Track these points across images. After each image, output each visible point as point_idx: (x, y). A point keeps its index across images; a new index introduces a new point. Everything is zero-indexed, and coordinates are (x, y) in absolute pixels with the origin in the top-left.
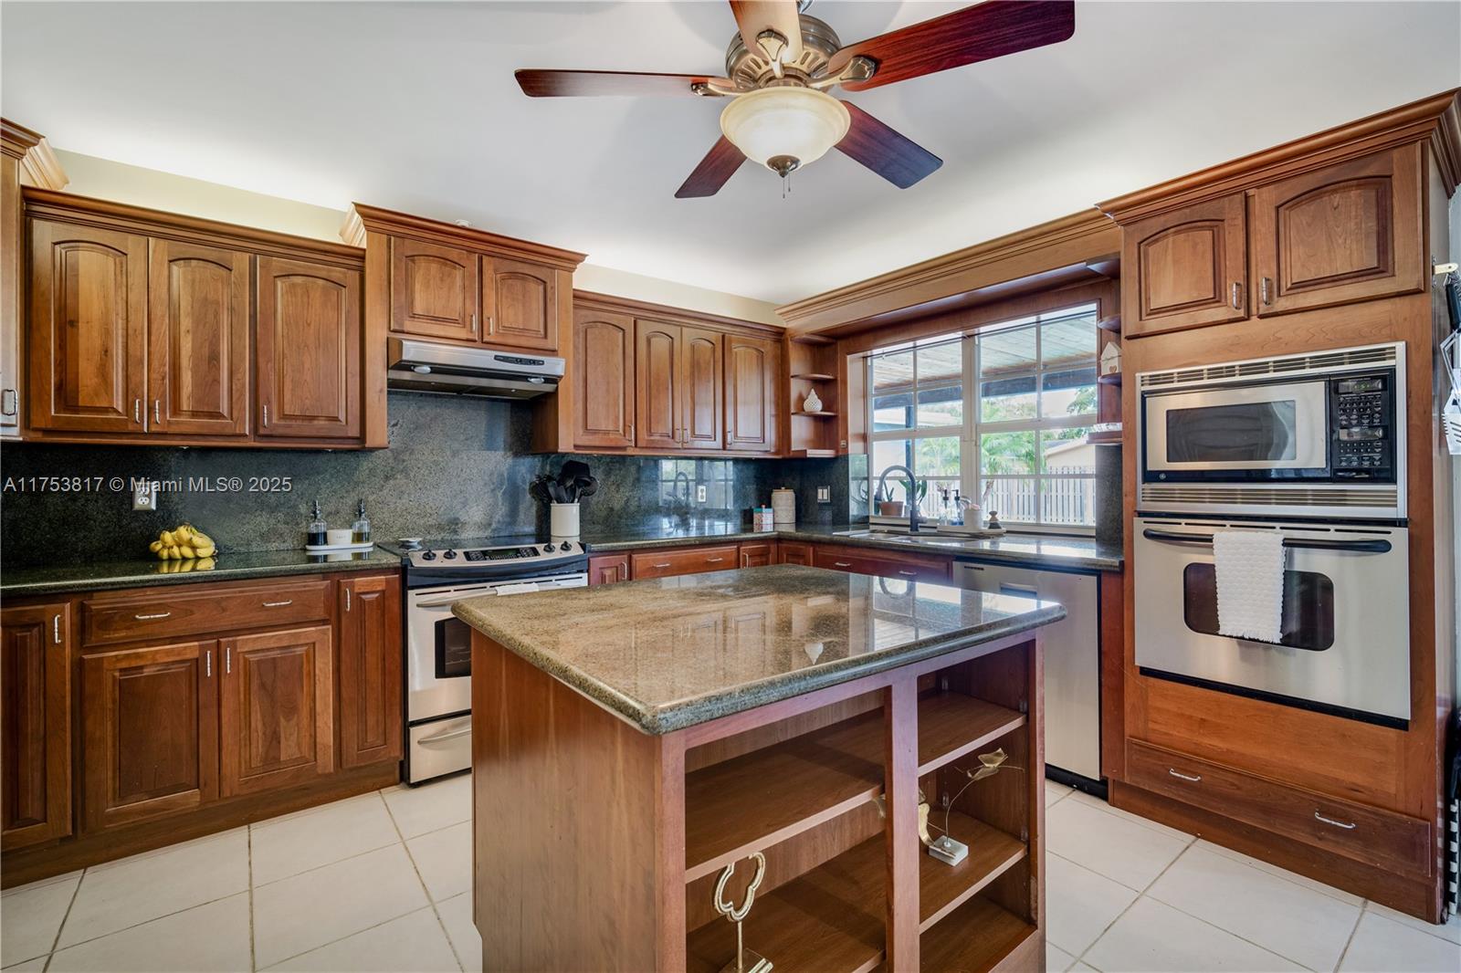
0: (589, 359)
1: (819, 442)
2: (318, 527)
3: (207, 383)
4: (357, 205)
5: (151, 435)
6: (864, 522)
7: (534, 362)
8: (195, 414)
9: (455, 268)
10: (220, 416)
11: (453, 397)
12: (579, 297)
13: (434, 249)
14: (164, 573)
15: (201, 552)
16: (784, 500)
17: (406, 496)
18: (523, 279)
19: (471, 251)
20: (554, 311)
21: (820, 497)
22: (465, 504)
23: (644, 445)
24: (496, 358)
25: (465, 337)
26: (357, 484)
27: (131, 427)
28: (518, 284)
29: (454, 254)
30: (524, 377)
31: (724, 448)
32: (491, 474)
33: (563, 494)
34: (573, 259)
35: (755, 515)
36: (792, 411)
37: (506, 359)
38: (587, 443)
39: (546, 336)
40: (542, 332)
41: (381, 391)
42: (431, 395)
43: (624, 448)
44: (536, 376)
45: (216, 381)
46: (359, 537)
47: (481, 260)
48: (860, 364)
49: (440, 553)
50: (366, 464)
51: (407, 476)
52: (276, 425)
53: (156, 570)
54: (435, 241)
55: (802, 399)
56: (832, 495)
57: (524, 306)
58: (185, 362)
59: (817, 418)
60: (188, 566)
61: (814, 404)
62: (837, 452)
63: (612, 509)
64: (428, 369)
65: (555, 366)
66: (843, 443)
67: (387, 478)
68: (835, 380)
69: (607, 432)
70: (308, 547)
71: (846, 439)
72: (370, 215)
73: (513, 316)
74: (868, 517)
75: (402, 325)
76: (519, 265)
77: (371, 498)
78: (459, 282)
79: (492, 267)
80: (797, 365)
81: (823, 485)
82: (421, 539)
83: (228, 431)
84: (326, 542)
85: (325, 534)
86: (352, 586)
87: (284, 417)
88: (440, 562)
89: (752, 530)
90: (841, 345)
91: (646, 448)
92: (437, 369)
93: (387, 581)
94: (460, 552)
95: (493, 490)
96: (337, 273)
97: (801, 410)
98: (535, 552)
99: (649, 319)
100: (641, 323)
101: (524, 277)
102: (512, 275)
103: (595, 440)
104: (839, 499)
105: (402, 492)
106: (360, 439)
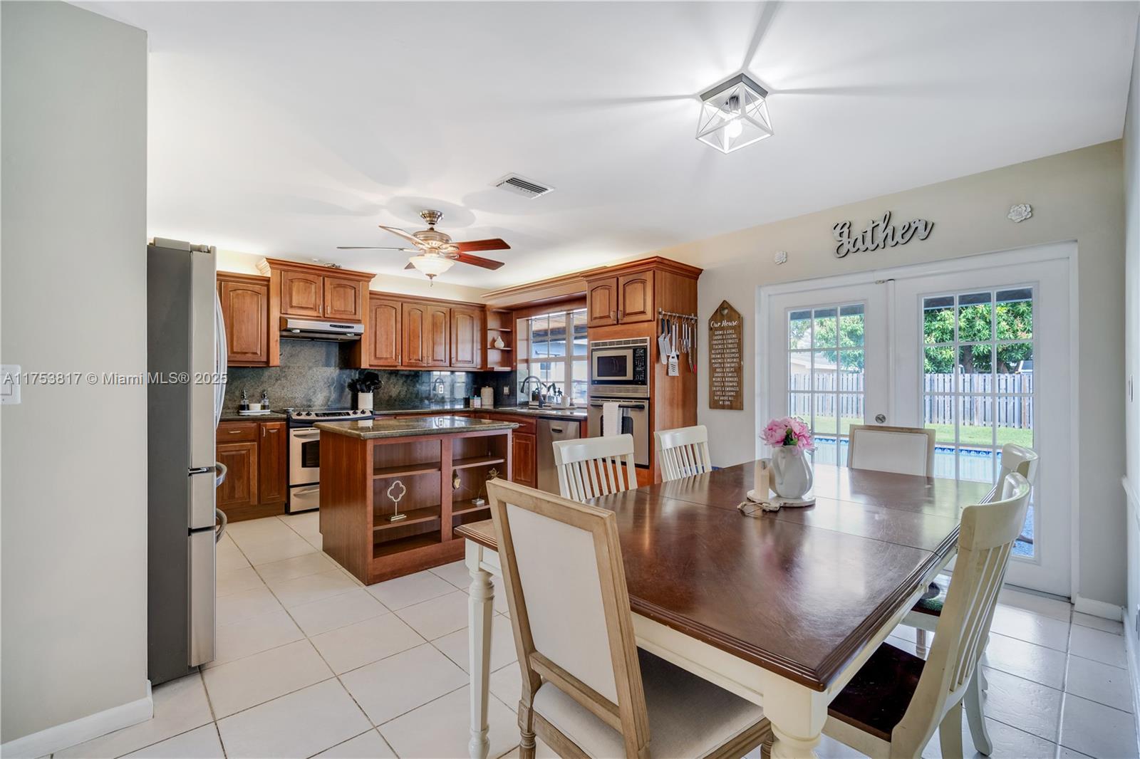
0: (377, 324)
1: (503, 364)
2: (246, 402)
4: (266, 258)
6: (526, 404)
7: (349, 327)
9: (311, 284)
12: (372, 293)
13: (302, 276)
16: (487, 392)
17: (286, 388)
19: (319, 276)
20: (360, 301)
21: (505, 392)
22: (314, 393)
23: (406, 365)
24: (331, 326)
25: (316, 315)
26: (262, 382)
28: (342, 290)
29: (311, 277)
30: (344, 334)
31: (450, 366)
32: (329, 378)
33: (365, 388)
34: (369, 277)
35: (471, 401)
36: (489, 347)
37: (336, 326)
38: (376, 364)
39: (355, 314)
40: (353, 311)
41: (277, 341)
42: (299, 340)
43: (396, 366)
44: (350, 333)
46: (264, 407)
47: (324, 279)
48: (526, 323)
49: (304, 413)
50: (267, 373)
51: (287, 379)
54: (302, 272)
55: (494, 341)
56: (510, 390)
57: (345, 300)
59: (502, 351)
61: (500, 344)
62: (512, 368)
63: (391, 397)
64: (299, 331)
65: (358, 328)
66: (515, 364)
67: (277, 380)
68: (512, 332)
69: (386, 359)
70: (240, 412)
71: (516, 362)
72: (272, 262)
73: (339, 305)
74: (528, 402)
75: (287, 311)
76: (343, 280)
77: (269, 389)
78: (313, 290)
79: (329, 283)
80: (493, 323)
81: (506, 385)
84: (248, 409)
85: (248, 406)
86: (266, 426)
89: (469, 407)
90: (514, 313)
92: (302, 331)
93: (281, 424)
94: (313, 413)
95: (329, 386)
96: (257, 288)
97: (493, 347)
98: (348, 414)
99: (408, 303)
100: (404, 304)
101: (344, 286)
102: (339, 286)
103: (381, 362)
104: (513, 393)
105: (284, 387)
106: (266, 362)
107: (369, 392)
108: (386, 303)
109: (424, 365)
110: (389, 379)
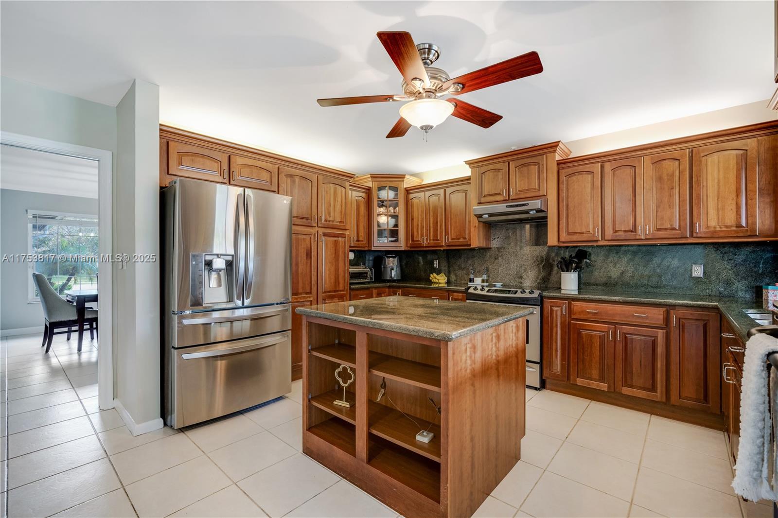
0: (569, 194)
2: (472, 276)
3: (436, 231)
4: (465, 162)
5: (426, 247)
7: (523, 205)
8: (434, 240)
9: (499, 172)
10: (438, 240)
11: (519, 223)
12: (561, 163)
13: (491, 167)
14: (433, 286)
15: (440, 281)
17: (502, 266)
18: (528, 165)
19: (504, 162)
20: (544, 175)
22: (525, 270)
23: (610, 239)
24: (507, 206)
25: (503, 199)
26: (486, 261)
27: (422, 245)
28: (525, 168)
29: (498, 166)
30: (527, 212)
31: (692, 236)
32: (538, 257)
37: (511, 206)
38: (569, 240)
39: (539, 190)
40: (537, 187)
41: (475, 227)
42: (511, 224)
43: (597, 241)
44: (531, 210)
45: (437, 230)
46: (483, 281)
47: (509, 164)
49: (479, 288)
50: (487, 254)
51: (502, 258)
52: (450, 242)
53: (431, 285)
54: (492, 164)
57: (528, 178)
58: (431, 225)
60: (437, 285)
63: (610, 277)
64: (487, 216)
65: (537, 204)
67: (496, 259)
69: (582, 233)
70: (469, 283)
72: (470, 163)
73: (523, 183)
75: (480, 200)
76: (527, 159)
77: (490, 266)
78: (500, 177)
79: (514, 165)
82: (502, 284)
83: (440, 245)
84: (474, 282)
85: (473, 279)
86: (453, 295)
87: (453, 239)
88: (478, 292)
91: (611, 240)
92: (490, 215)
94: (487, 289)
95: (538, 265)
96: (464, 187)
98: (516, 293)
99: (614, 160)
100: (607, 165)
101: (528, 164)
102: (523, 165)
103: (575, 238)
105: (501, 265)
106: (470, 245)
107: (571, 272)
108: (580, 168)
109: (638, 237)
110: (607, 257)
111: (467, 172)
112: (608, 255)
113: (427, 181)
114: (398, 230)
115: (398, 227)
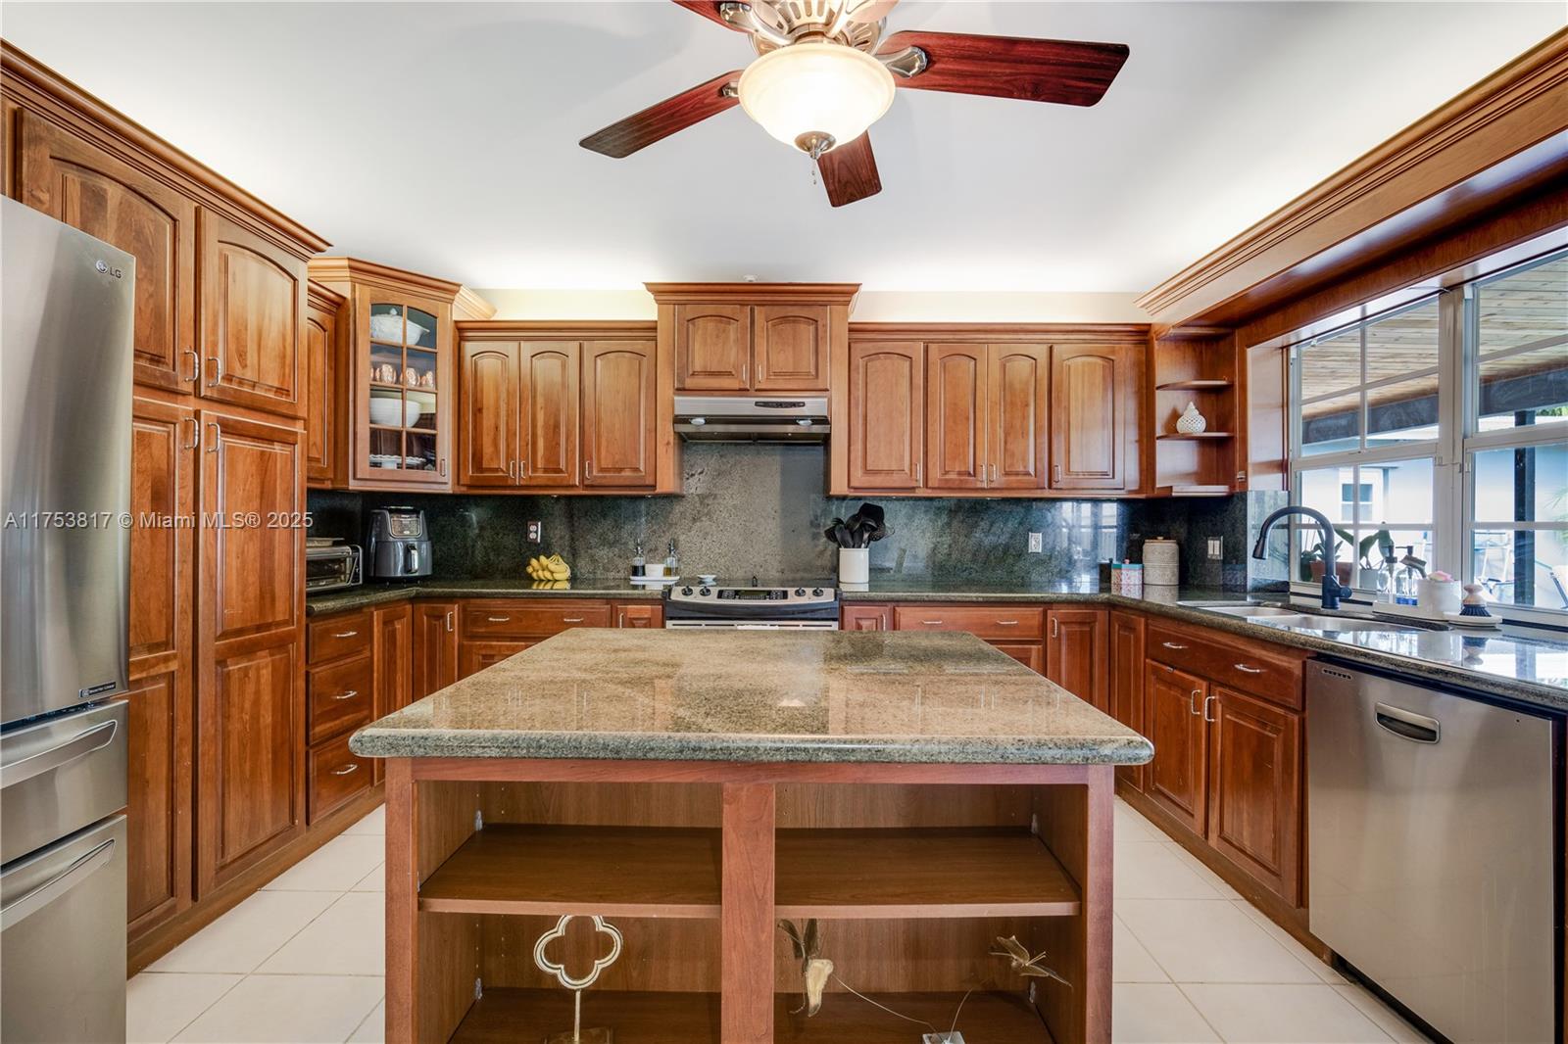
0: (869, 395)
1: (1202, 477)
2: (638, 561)
3: (553, 447)
4: (647, 284)
5: (521, 487)
6: (1277, 592)
7: (793, 405)
8: (546, 470)
9: (729, 323)
10: (561, 471)
11: (750, 444)
12: (855, 329)
13: (710, 309)
14: (535, 588)
15: (557, 576)
16: (1161, 554)
17: (710, 537)
18: (794, 321)
19: (743, 304)
20: (825, 348)
21: (1210, 552)
23: (936, 485)
24: (757, 404)
25: (737, 387)
26: (671, 525)
27: (510, 482)
28: (787, 328)
29: (727, 310)
30: (793, 421)
31: (1050, 487)
33: (848, 538)
34: (844, 293)
35: (1114, 573)
36: (1159, 432)
37: (766, 405)
38: (866, 485)
39: (815, 375)
40: (813, 372)
41: (668, 443)
42: (731, 444)
43: (912, 489)
44: (804, 418)
45: (558, 444)
46: (668, 572)
47: (752, 311)
48: (1276, 360)
50: (678, 508)
51: (710, 519)
52: (595, 477)
53: (529, 586)
54: (712, 302)
55: (1175, 416)
56: (1225, 548)
57: (793, 349)
58: (540, 432)
59: (1202, 442)
60: (549, 586)
61: (1194, 422)
62: (1232, 487)
64: (701, 421)
65: (813, 406)
66: (1239, 475)
67: (694, 520)
68: (1229, 388)
69: (890, 472)
70: (632, 578)
71: (1244, 468)
72: (660, 291)
73: (783, 360)
74: (1286, 584)
75: (683, 383)
76: (790, 308)
77: (683, 538)
78: (732, 336)
79: (763, 316)
80: (1170, 369)
81: (1215, 535)
82: (714, 576)
83: (565, 483)
84: (644, 574)
85: (643, 567)
86: (626, 612)
87: (602, 470)
88: (696, 598)
89: (1109, 590)
90: (1239, 335)
91: (939, 488)
92: (710, 420)
93: (652, 610)
96: (638, 346)
97: (1172, 432)
98: (785, 595)
99: (943, 341)
100: (933, 347)
101: (795, 319)
102: (784, 319)
103: (878, 481)
104: (1234, 555)
105: (707, 533)
106: (654, 487)
107: (860, 547)
108: (888, 347)
109: (979, 485)
110: (910, 518)
111: (647, 310)
112: (913, 516)
113: (507, 314)
114: (434, 436)
115: (434, 428)
